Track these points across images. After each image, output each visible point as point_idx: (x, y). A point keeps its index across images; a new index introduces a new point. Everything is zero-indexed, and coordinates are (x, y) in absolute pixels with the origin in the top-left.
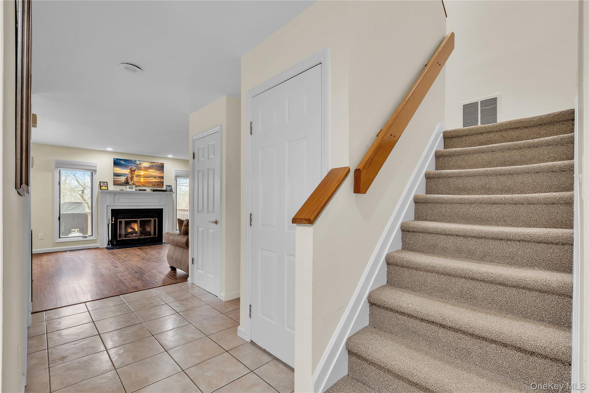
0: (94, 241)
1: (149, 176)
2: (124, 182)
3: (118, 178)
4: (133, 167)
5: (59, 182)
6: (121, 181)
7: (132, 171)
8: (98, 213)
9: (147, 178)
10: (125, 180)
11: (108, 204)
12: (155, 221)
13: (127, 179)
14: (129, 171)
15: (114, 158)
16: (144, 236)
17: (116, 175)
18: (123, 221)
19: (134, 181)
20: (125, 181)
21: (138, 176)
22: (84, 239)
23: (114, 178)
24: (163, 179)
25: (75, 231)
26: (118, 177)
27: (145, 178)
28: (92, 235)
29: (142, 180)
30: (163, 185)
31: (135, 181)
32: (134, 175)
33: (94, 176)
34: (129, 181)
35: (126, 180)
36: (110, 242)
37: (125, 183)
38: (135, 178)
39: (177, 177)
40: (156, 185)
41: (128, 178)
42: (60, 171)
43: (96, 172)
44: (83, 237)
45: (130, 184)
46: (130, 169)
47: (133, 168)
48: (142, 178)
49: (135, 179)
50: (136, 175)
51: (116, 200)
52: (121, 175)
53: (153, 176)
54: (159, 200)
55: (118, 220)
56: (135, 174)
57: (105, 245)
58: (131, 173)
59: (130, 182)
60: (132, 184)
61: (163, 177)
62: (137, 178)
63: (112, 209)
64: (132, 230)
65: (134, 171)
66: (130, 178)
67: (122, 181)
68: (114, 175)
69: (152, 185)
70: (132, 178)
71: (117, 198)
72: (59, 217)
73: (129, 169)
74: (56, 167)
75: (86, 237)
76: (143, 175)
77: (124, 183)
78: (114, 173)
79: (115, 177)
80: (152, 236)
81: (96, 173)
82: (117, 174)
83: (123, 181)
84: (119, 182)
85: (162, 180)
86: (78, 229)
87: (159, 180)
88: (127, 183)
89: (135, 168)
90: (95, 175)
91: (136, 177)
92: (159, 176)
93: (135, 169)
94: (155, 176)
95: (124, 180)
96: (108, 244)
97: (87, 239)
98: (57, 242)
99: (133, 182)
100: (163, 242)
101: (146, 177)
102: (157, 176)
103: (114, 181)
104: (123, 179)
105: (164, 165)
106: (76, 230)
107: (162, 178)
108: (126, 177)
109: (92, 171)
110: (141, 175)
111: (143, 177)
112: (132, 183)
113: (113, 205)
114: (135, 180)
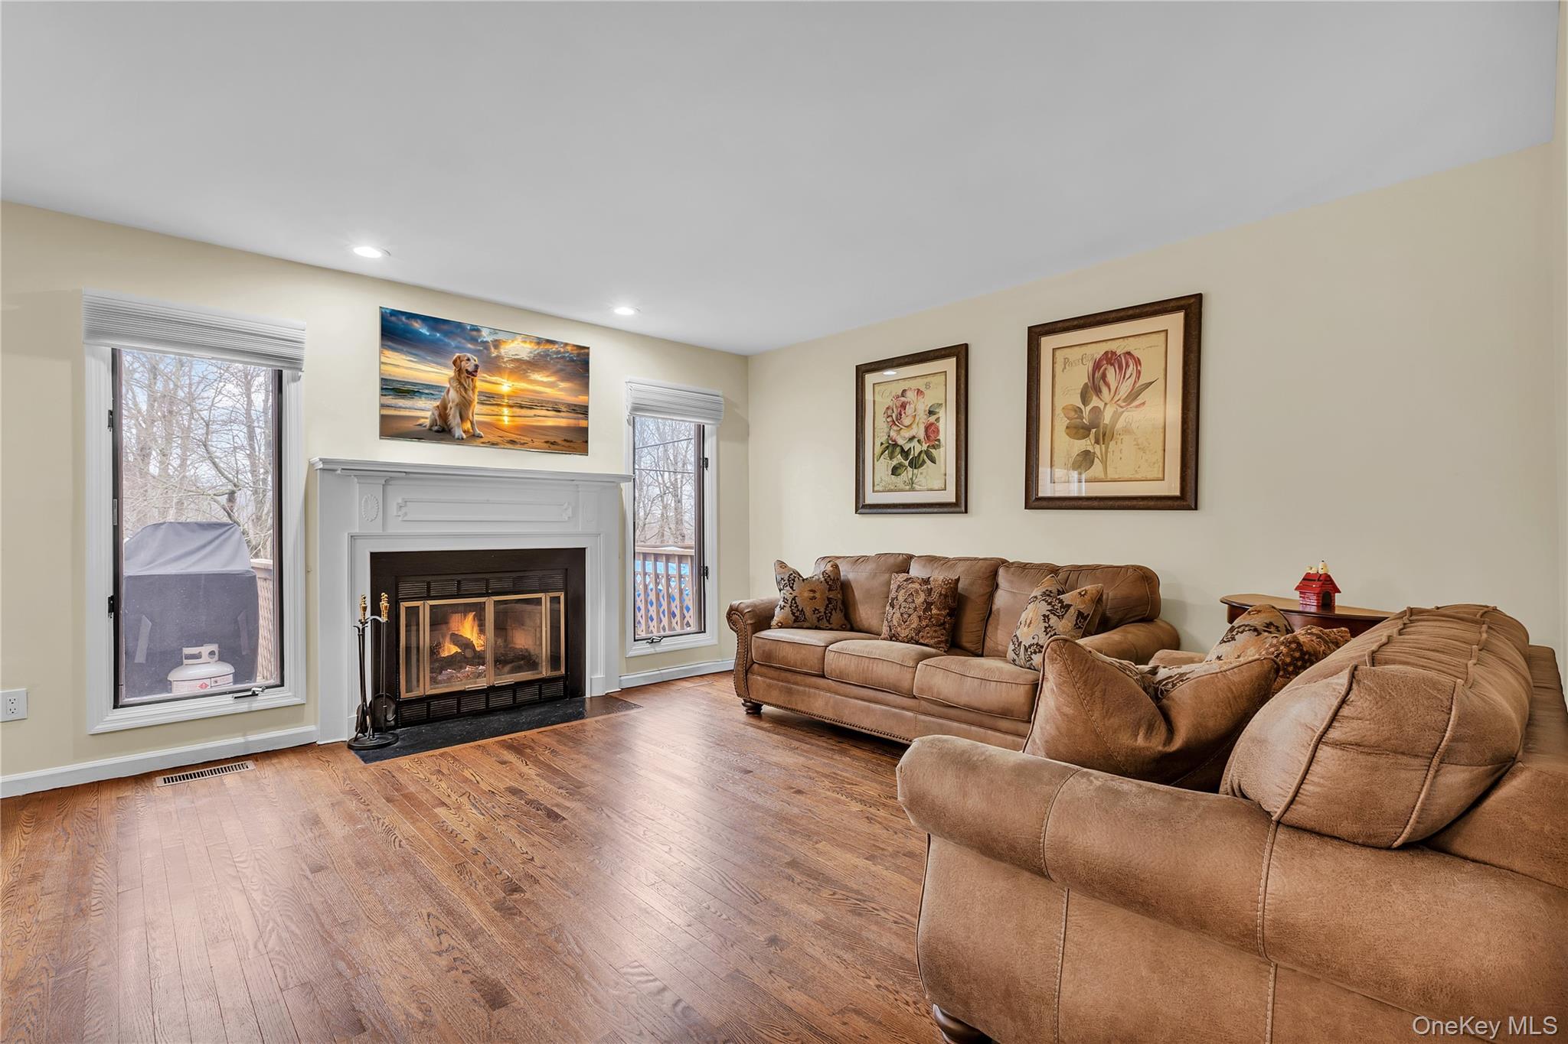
0: (292, 713)
1: (532, 401)
2: (431, 426)
3: (401, 402)
4: (469, 355)
5: (111, 413)
6: (418, 418)
7: (465, 376)
8: (307, 572)
9: (524, 412)
10: (436, 413)
11: (356, 530)
12: (555, 600)
13: (443, 412)
14: (451, 373)
15: (381, 307)
16: (513, 671)
17: (393, 388)
18: (425, 607)
19: (472, 423)
20: (434, 423)
21: (491, 399)
22: (244, 706)
23: (383, 406)
24: (587, 418)
25: (198, 656)
26: (403, 397)
27: (518, 411)
28: (282, 685)
29: (506, 417)
30: (587, 442)
31: (481, 423)
32: (470, 393)
33: (289, 388)
34: (454, 420)
35: (440, 415)
36: (370, 718)
37: (436, 428)
38: (477, 408)
39: (637, 408)
40: (558, 440)
41: (445, 408)
42: (115, 355)
43: (300, 370)
44: (240, 695)
45: (456, 436)
46: (454, 363)
47: (468, 360)
48: (506, 411)
49: (479, 412)
50: (481, 393)
51: (393, 509)
52: (415, 389)
53: (548, 402)
54: (570, 512)
55: (404, 605)
56: (474, 387)
57: (347, 731)
58: (460, 383)
59: (459, 427)
60: (465, 436)
61: (587, 407)
62: (485, 409)
63: (371, 553)
64: (459, 651)
65: (472, 374)
66: (457, 405)
67: (422, 421)
68: (382, 389)
69: (547, 442)
70: (464, 406)
71: (395, 499)
72: (111, 599)
73: (451, 363)
74: (95, 333)
75: (254, 694)
76: (509, 397)
77: (430, 429)
78: (383, 380)
79: (390, 400)
80: (545, 672)
81: (300, 377)
82: (398, 386)
83: (427, 422)
84: (410, 426)
85: (582, 423)
86: (214, 647)
87: (572, 422)
88: (441, 431)
89: (475, 360)
90: (293, 385)
91: (481, 403)
92: (569, 405)
93: (477, 366)
94: (556, 403)
95: (428, 414)
96: (361, 727)
97: (258, 703)
98: (100, 728)
99: (468, 426)
100: (588, 695)
101: (521, 407)
102: (563, 404)
103: (383, 418)
104: (424, 410)
105: (588, 354)
106: (205, 650)
107: (583, 411)
108: (438, 403)
109: (279, 365)
110: (501, 396)
111: (511, 406)
112: (465, 432)
113: (380, 531)
114: (476, 418)
